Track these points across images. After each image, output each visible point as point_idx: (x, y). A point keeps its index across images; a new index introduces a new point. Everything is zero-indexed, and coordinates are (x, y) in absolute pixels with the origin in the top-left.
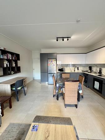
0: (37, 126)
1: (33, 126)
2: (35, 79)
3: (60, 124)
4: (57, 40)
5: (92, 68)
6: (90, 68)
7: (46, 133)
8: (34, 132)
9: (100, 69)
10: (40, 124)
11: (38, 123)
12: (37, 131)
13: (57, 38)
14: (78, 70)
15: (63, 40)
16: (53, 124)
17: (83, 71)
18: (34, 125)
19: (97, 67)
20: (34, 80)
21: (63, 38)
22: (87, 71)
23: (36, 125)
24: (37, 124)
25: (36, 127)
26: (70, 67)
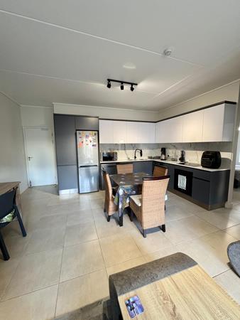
0: (136, 297)
1: (127, 305)
2: (36, 184)
3: (176, 272)
4: (109, 86)
5: (166, 150)
6: (164, 151)
7: (164, 304)
8: (139, 316)
9: (182, 152)
10: (138, 290)
11: (132, 290)
12: (142, 310)
13: (109, 80)
14: (141, 155)
15: (122, 88)
16: (165, 277)
17: (150, 158)
18: (129, 300)
19: (177, 149)
20: (31, 187)
21: (122, 82)
22: (159, 158)
23: (133, 297)
24: (132, 293)
25: (134, 302)
26: (125, 149)
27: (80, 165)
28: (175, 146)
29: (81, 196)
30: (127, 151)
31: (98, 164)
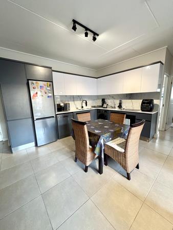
6: (103, 101)
9: (120, 101)
14: (86, 105)
15: (86, 35)
17: (93, 107)
19: (115, 99)
22: (101, 106)
26: (74, 101)
27: (35, 118)
28: (113, 97)
29: (40, 149)
30: (75, 102)
31: (54, 116)
